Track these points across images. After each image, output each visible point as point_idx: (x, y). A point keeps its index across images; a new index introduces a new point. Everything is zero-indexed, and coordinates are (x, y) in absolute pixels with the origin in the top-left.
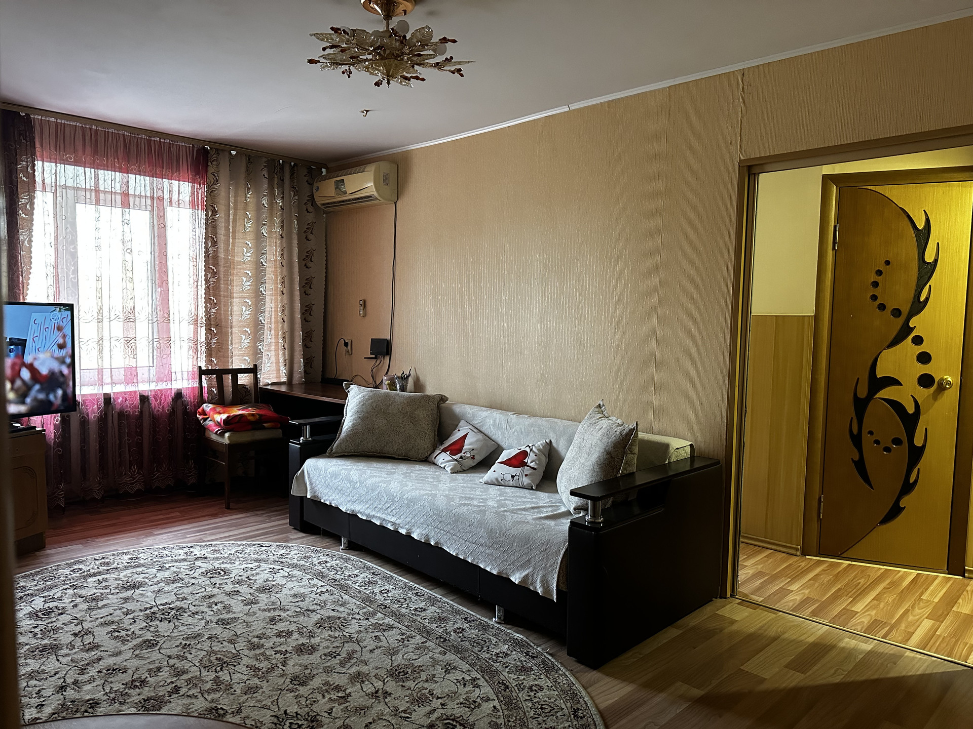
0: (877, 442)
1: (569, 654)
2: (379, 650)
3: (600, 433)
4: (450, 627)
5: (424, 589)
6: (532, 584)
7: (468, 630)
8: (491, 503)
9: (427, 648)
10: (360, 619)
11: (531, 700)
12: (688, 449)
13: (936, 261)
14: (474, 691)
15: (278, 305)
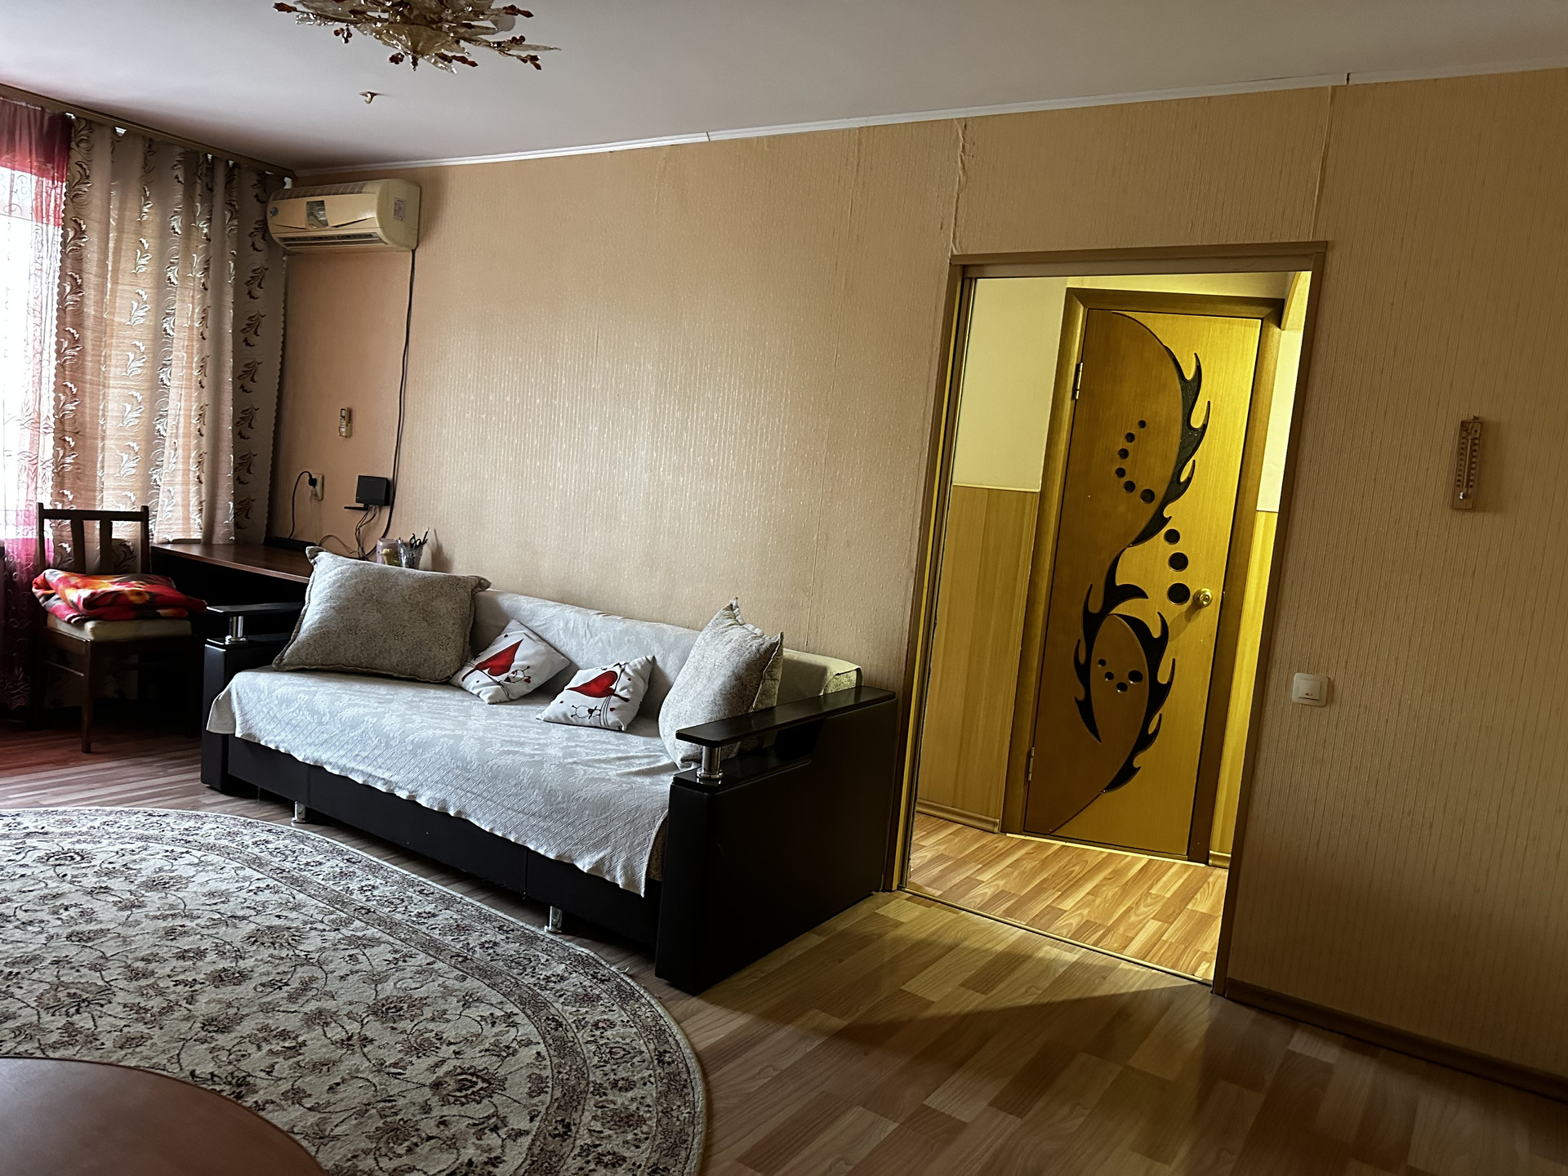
0: (1110, 676)
1: (657, 975)
2: (356, 977)
3: (729, 647)
4: (474, 940)
5: (434, 884)
6: (608, 872)
7: (502, 944)
8: (552, 751)
9: (436, 971)
10: (324, 930)
11: (595, 1041)
12: (854, 676)
13: (1205, 426)
14: (508, 1031)
15: (192, 406)
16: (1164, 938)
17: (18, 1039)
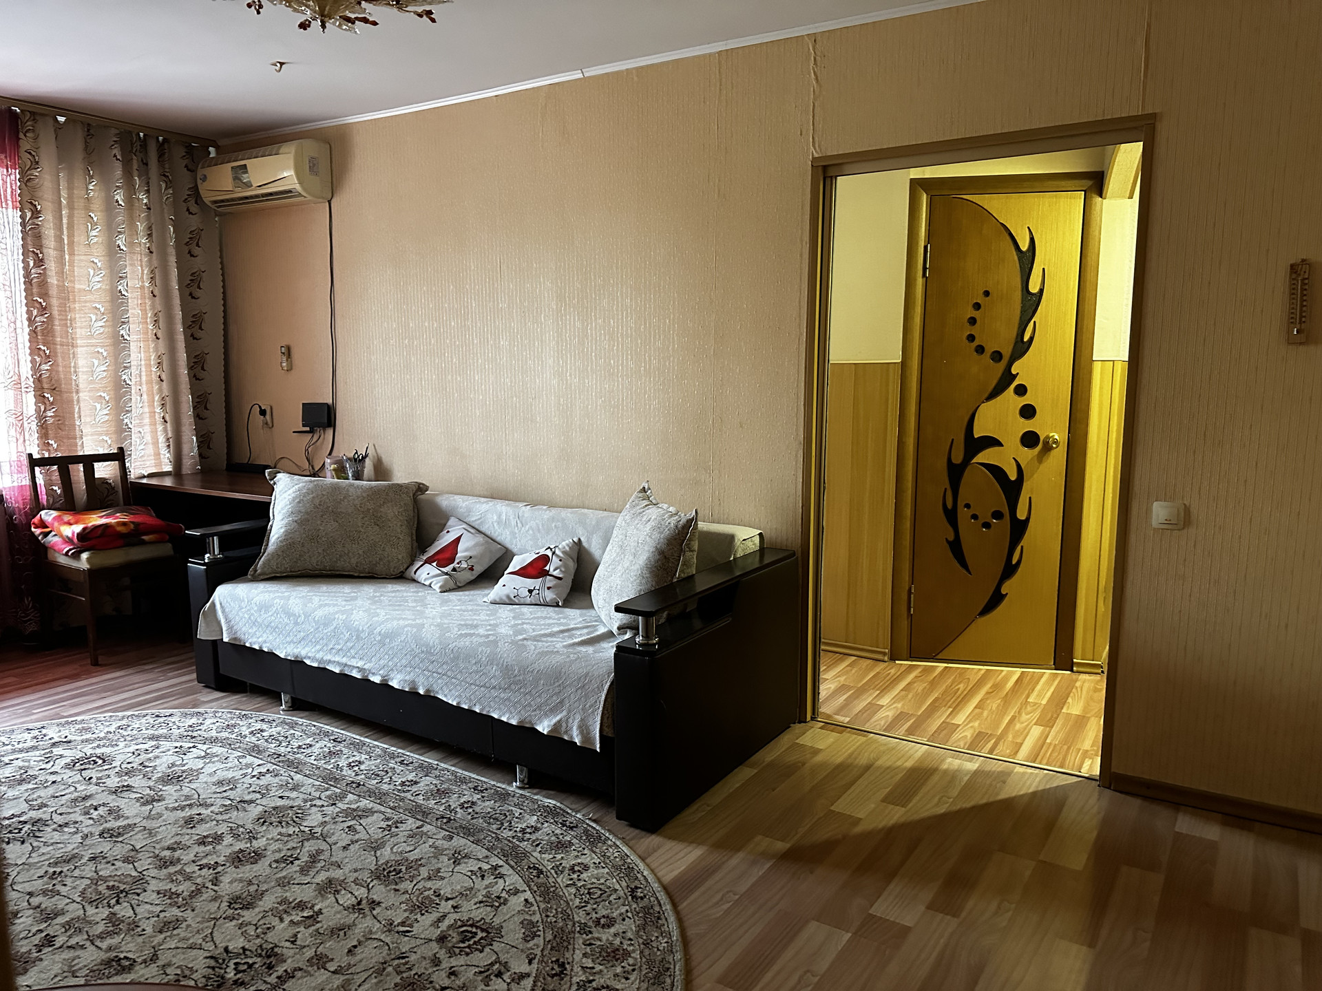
0: (975, 517)
1: (618, 818)
2: (357, 846)
3: (649, 526)
4: (454, 801)
5: (412, 755)
6: (566, 732)
7: (479, 803)
8: (503, 630)
9: (426, 834)
10: (323, 806)
11: (574, 884)
12: (757, 540)
13: (1041, 291)
14: (496, 883)
15: (150, 356)
16: (1048, 741)
17: (68, 933)
